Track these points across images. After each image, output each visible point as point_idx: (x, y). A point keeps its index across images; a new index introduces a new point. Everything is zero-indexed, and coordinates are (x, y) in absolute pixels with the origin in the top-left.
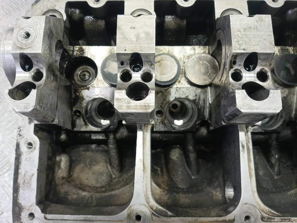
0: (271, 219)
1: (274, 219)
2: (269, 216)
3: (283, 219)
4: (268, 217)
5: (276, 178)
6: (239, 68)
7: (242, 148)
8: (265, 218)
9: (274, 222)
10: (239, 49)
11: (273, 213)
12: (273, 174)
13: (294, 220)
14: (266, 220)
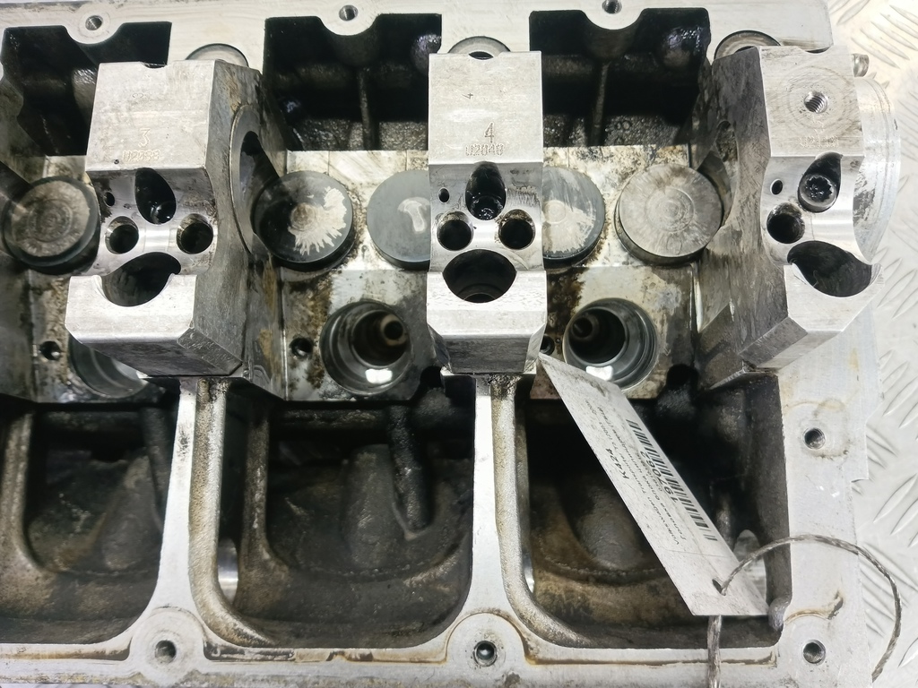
0: (234, 651)
1: (242, 652)
2: (228, 644)
3: (268, 653)
4: (225, 646)
5: (410, 536)
6: (128, 214)
7: (182, 446)
8: (216, 648)
9: (242, 660)
10: (104, 160)
11: (246, 636)
12: (403, 524)
13: (301, 657)
14: (218, 655)
